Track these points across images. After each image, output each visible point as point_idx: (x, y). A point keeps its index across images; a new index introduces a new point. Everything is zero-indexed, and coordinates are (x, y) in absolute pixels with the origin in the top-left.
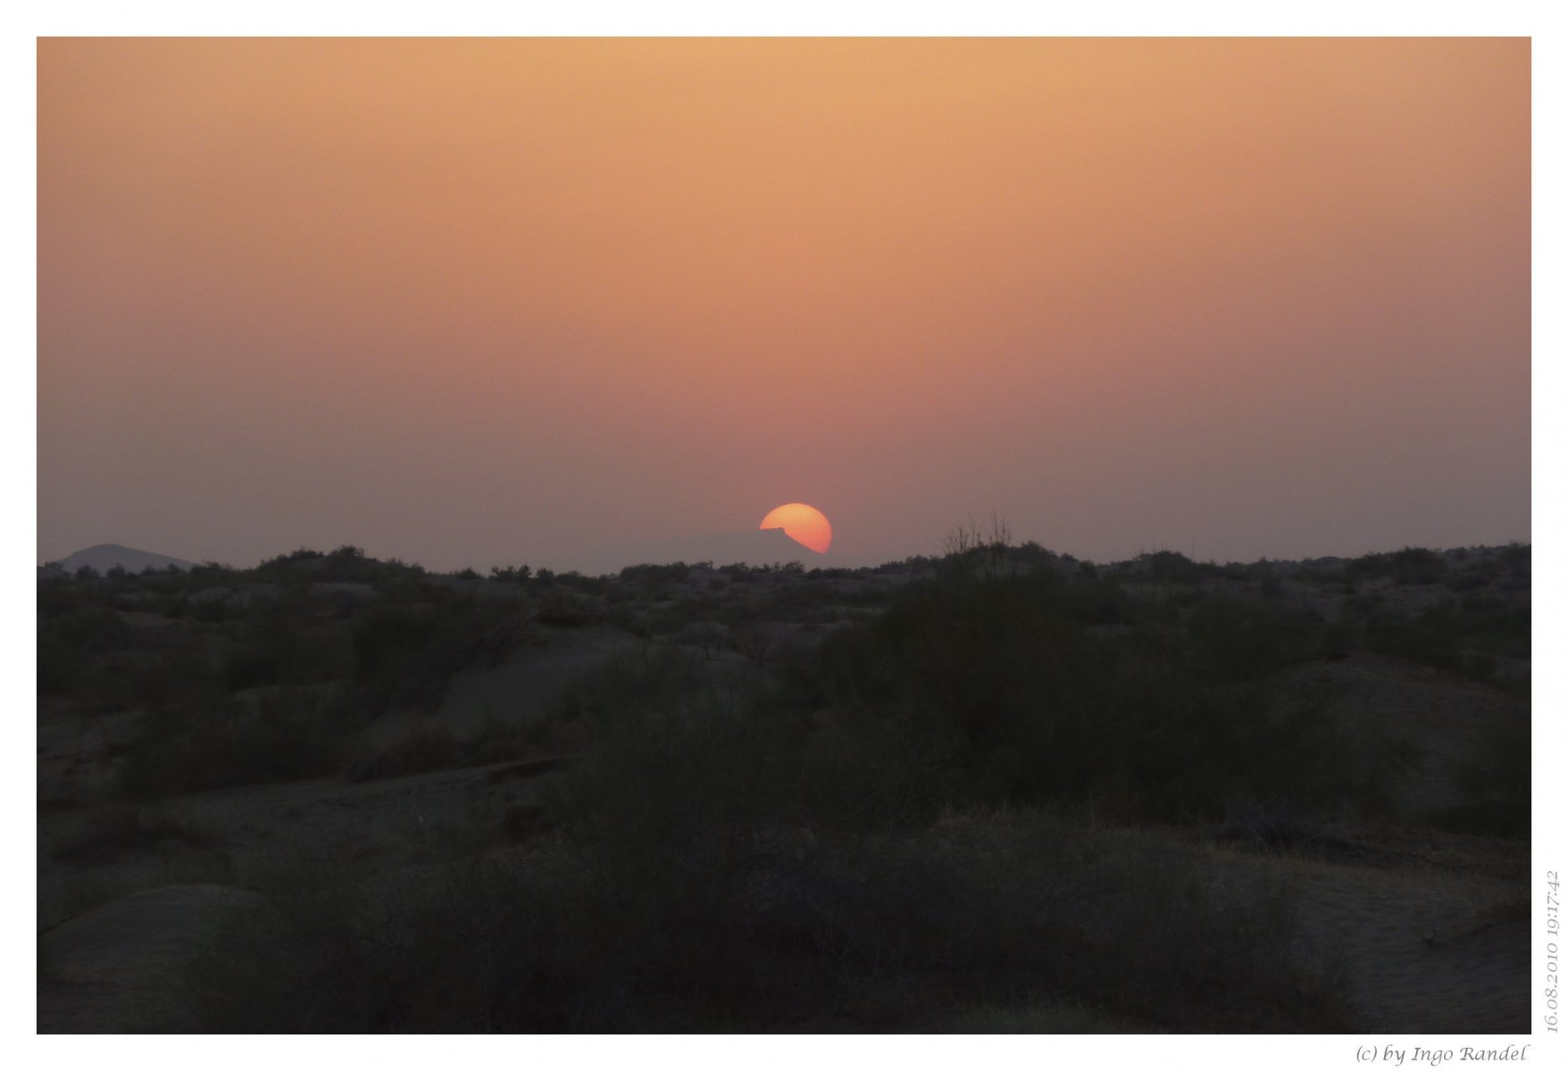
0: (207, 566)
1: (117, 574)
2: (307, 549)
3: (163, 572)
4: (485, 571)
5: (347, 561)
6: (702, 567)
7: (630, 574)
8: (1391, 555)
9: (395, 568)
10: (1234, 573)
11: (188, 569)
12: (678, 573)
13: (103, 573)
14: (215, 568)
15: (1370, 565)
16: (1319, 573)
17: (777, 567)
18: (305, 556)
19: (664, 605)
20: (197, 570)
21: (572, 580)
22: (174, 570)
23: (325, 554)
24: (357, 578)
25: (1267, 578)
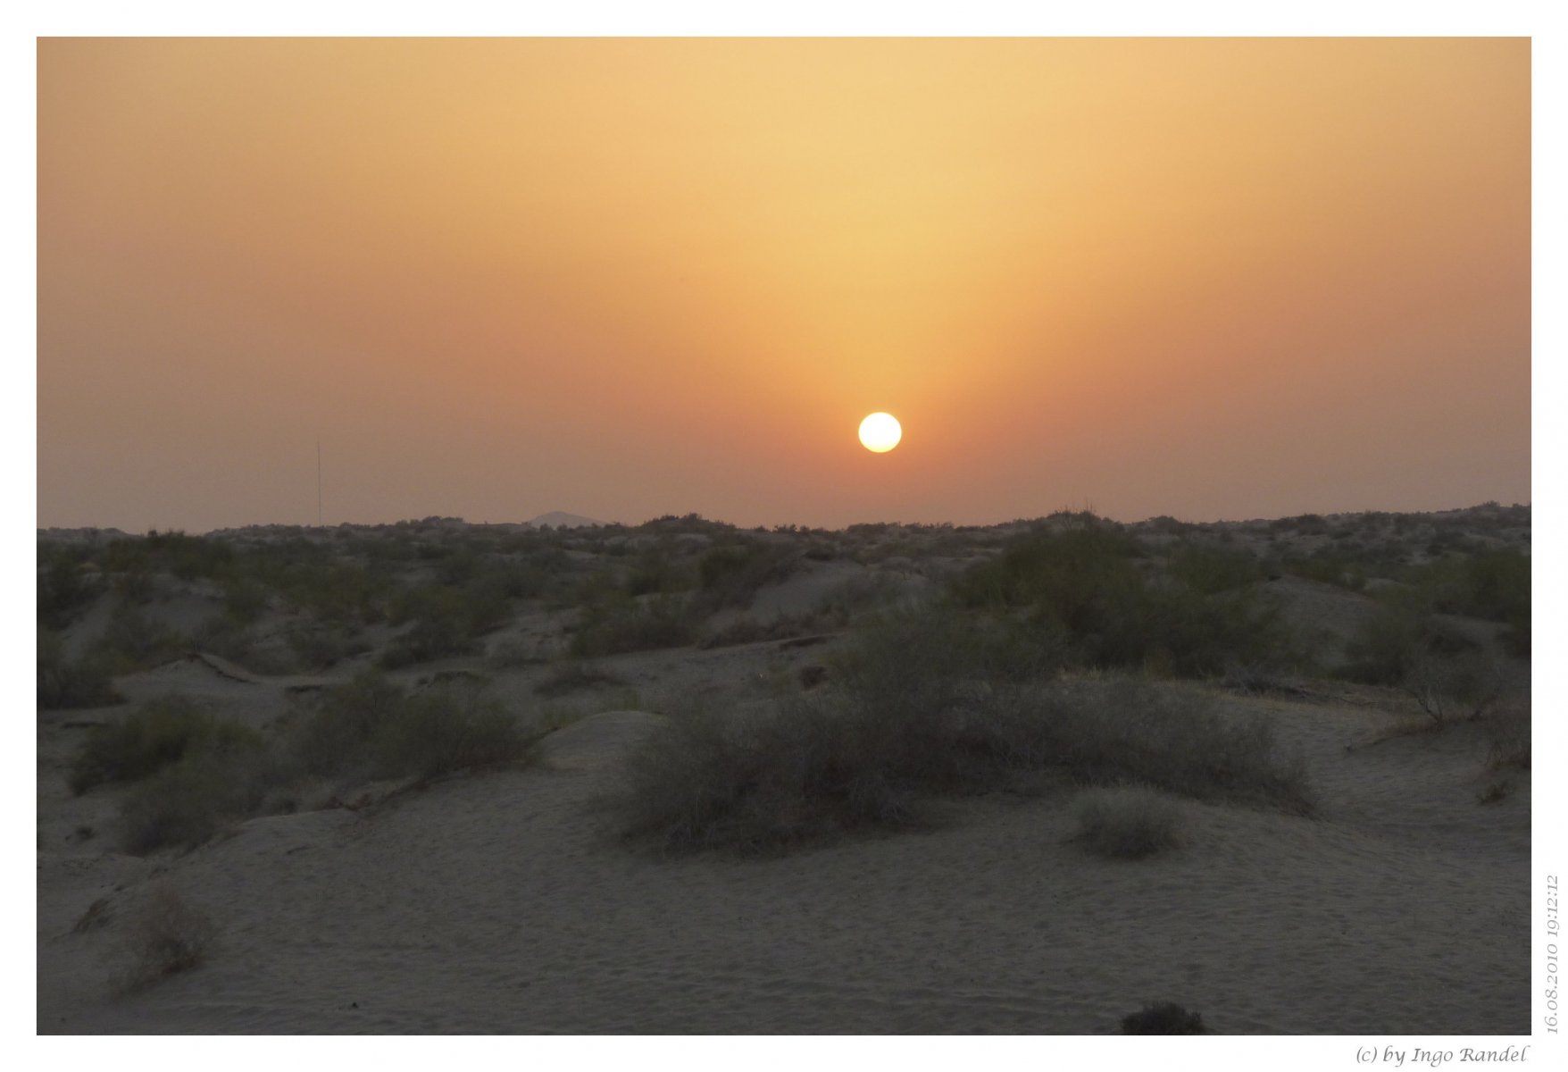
0: (613, 524)
1: (562, 529)
2: (669, 515)
3: (588, 528)
4: (771, 528)
5: (692, 522)
6: (894, 525)
7: (853, 529)
8: (1297, 518)
9: (719, 526)
10: (1203, 529)
11: (603, 526)
12: (881, 528)
13: (555, 528)
14: (618, 525)
15: (1284, 524)
16: (1252, 528)
17: (938, 525)
18: (669, 518)
19: (873, 547)
20: (608, 527)
21: (819, 532)
22: (595, 527)
23: (680, 517)
24: (698, 531)
25: (1224, 532)
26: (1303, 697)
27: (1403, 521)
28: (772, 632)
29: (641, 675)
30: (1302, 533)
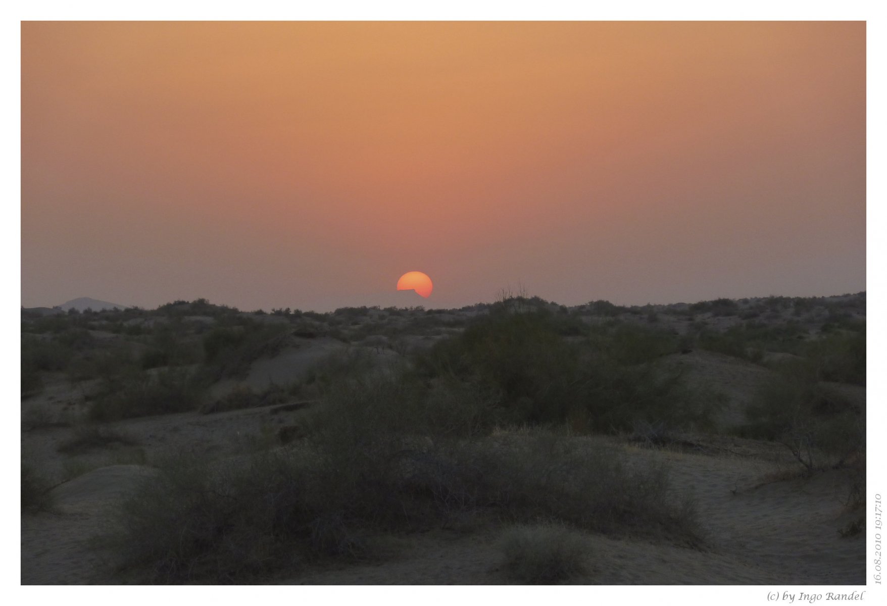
1: (88, 312)
2: (181, 300)
3: (111, 311)
4: (268, 310)
5: (201, 306)
6: (375, 308)
7: (339, 312)
8: (711, 302)
9: (224, 309)
11: (123, 309)
13: (81, 312)
14: (136, 309)
17: (411, 308)
20: (127, 310)
23: (190, 302)
24: (206, 314)
25: (650, 313)
26: (699, 450)
27: (801, 304)
28: (264, 399)
29: (151, 436)
30: (716, 315)
